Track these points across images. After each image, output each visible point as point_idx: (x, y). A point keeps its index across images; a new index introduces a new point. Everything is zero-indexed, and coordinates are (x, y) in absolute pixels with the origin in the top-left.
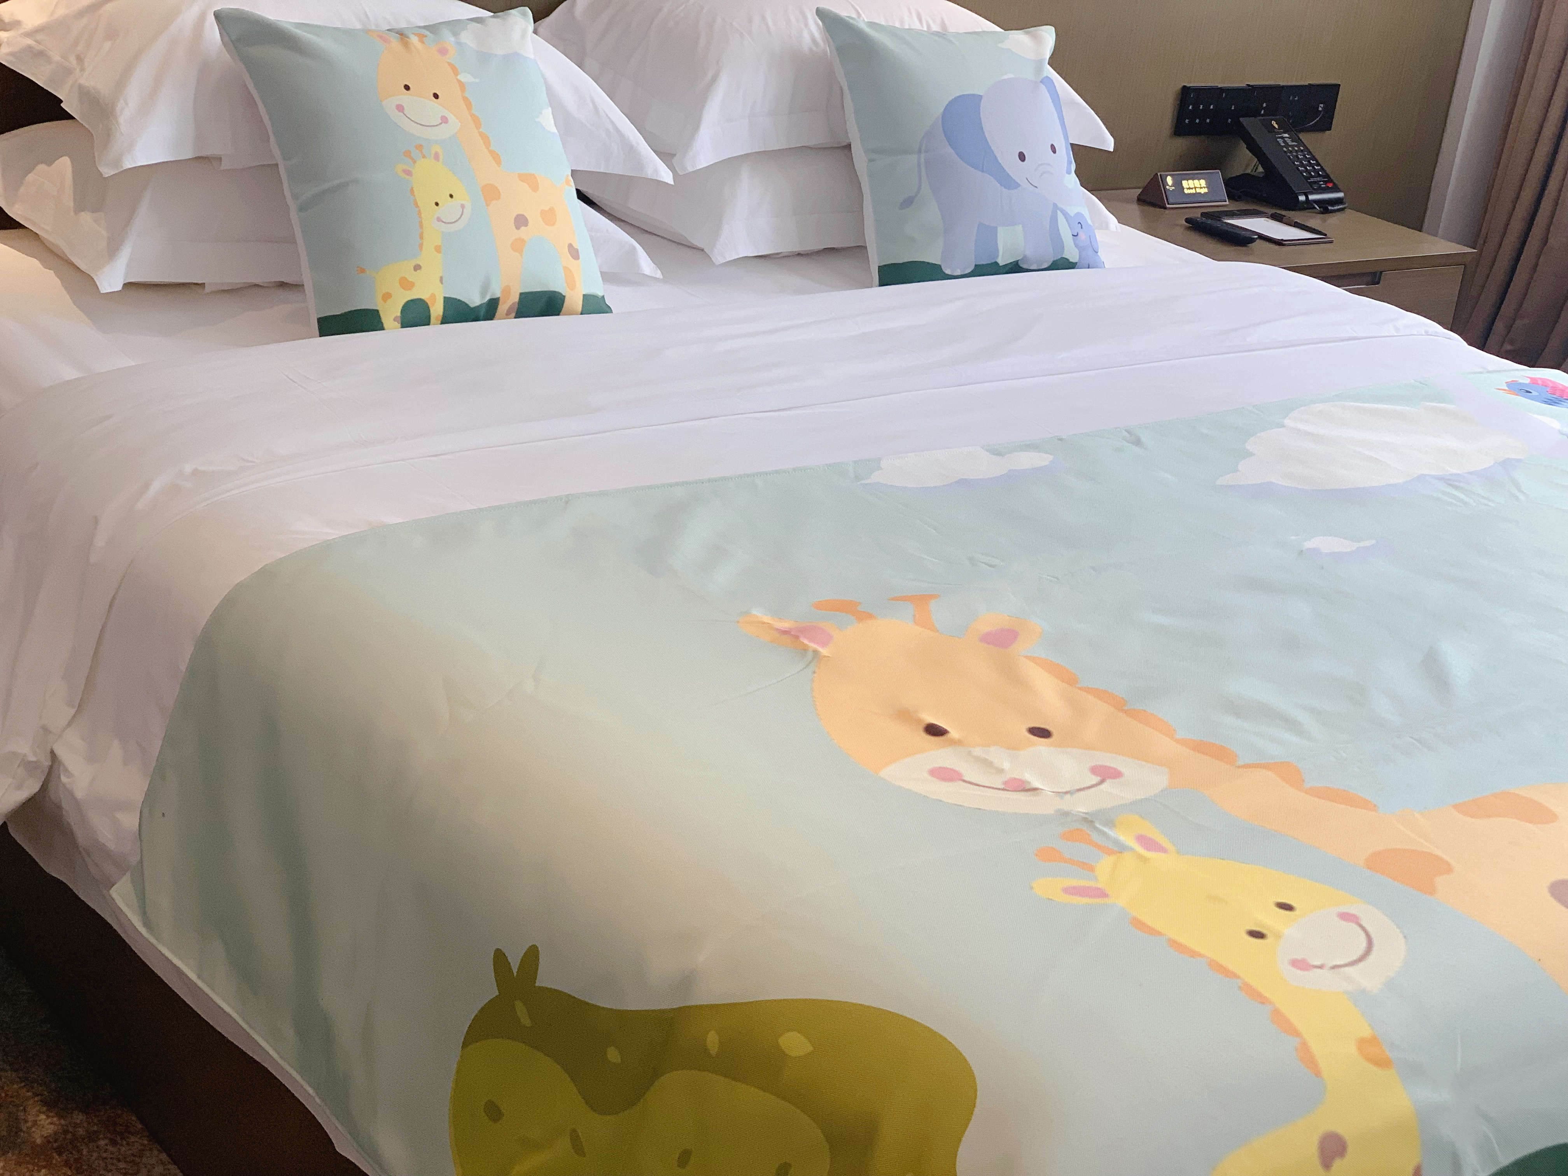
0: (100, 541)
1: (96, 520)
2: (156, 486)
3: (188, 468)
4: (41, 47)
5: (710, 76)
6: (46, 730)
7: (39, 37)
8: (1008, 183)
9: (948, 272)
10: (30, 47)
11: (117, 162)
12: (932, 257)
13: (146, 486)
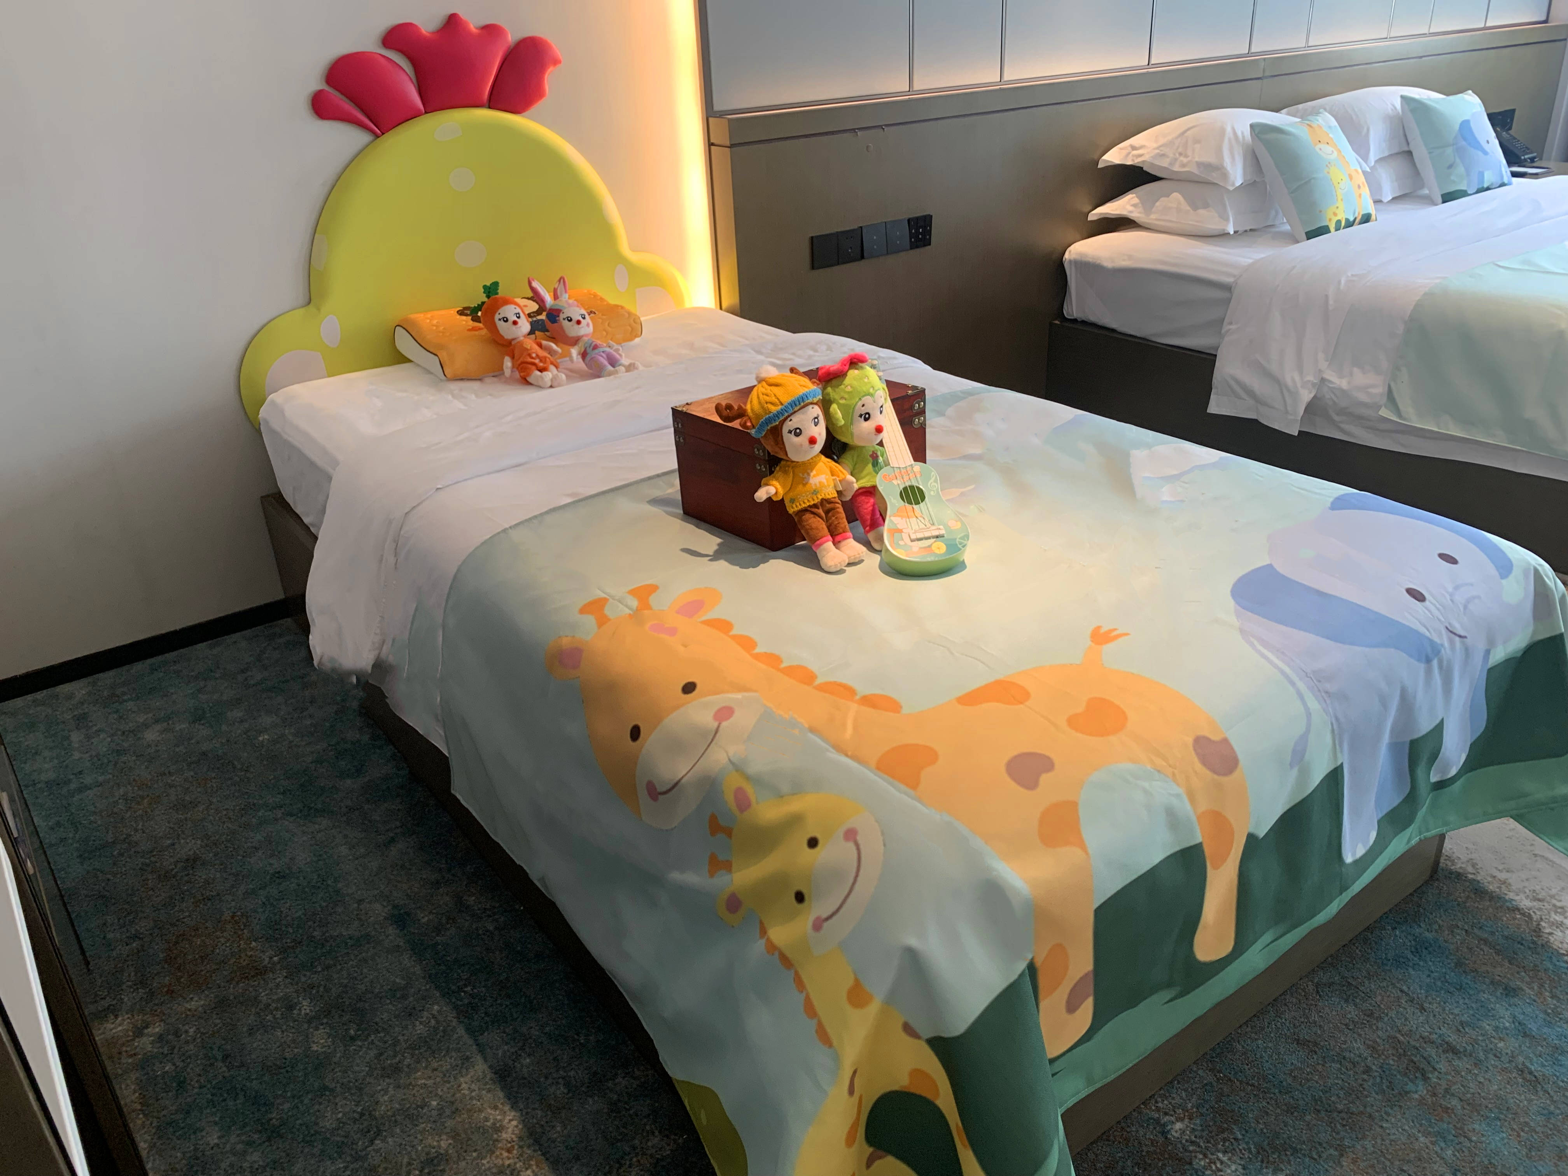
0: (1331, 302)
1: (1327, 296)
2: (1343, 282)
3: (1349, 274)
4: (1162, 152)
5: (1365, 130)
6: (1320, 371)
7: (1161, 148)
8: (1485, 153)
9: (1469, 192)
10: (1158, 153)
11: (1233, 184)
12: (1463, 187)
13: (1339, 282)
